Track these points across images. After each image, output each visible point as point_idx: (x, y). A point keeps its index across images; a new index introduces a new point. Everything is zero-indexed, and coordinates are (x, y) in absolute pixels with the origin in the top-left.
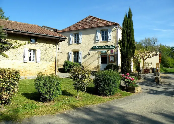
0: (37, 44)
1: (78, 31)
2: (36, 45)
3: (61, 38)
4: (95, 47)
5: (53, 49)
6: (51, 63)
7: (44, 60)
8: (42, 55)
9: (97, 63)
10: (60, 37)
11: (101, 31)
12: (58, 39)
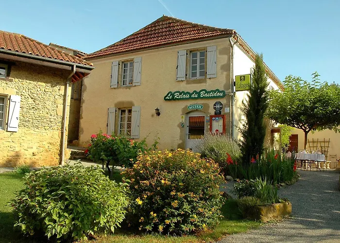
0: (11, 81)
1: (131, 56)
2: (9, 83)
3: (77, 67)
4: (173, 95)
5: (57, 97)
6: (50, 133)
7: (30, 125)
8: (25, 110)
9: (178, 139)
10: (75, 65)
11: (191, 52)
12: (70, 68)
